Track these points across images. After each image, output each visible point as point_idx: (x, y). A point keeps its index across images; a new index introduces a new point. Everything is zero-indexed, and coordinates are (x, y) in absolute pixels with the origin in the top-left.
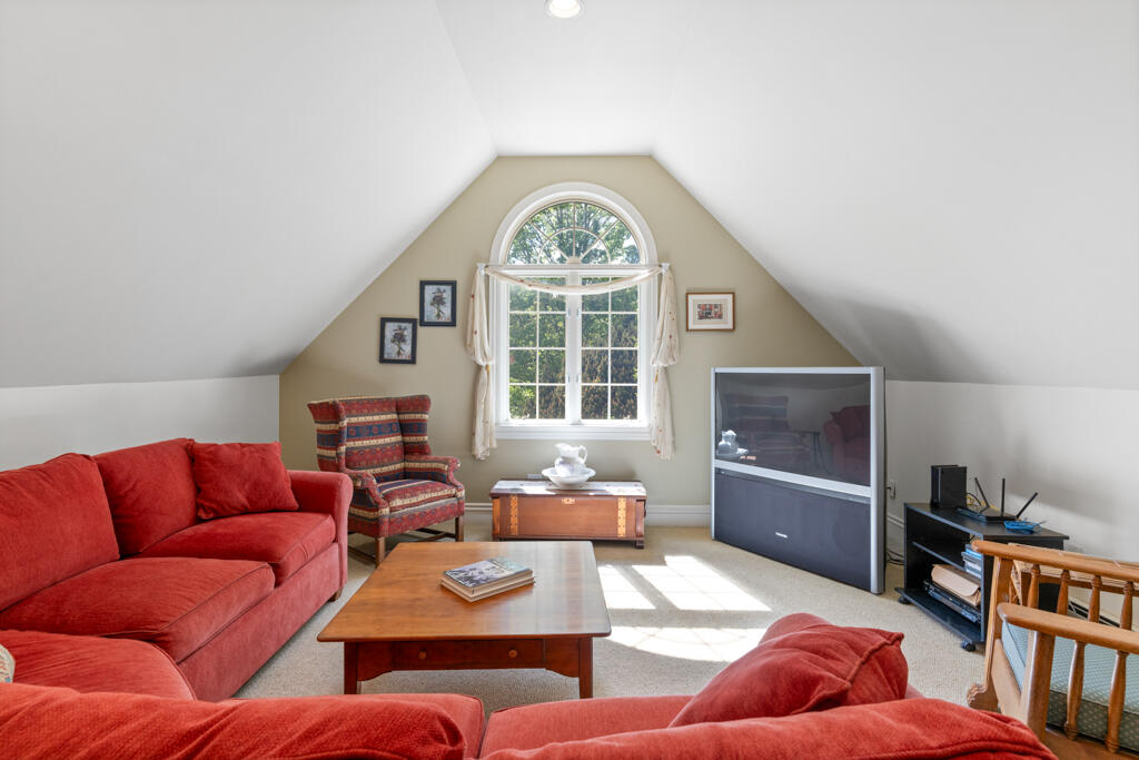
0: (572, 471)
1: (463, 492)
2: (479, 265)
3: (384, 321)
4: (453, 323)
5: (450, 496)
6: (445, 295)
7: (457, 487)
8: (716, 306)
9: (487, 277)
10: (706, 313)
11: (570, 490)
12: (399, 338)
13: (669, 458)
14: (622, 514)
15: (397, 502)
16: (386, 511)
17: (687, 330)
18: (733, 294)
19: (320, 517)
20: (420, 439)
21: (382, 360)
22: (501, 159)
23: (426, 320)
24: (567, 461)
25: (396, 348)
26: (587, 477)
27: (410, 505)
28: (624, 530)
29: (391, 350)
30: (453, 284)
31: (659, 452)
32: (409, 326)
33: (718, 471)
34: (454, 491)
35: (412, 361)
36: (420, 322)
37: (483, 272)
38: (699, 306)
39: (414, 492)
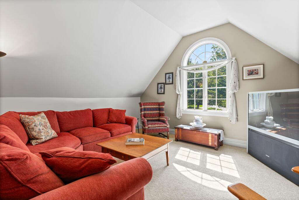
0: (197, 123)
1: (169, 126)
2: (178, 67)
3: (158, 84)
4: (172, 83)
5: (165, 126)
6: (171, 76)
7: (167, 124)
8: (255, 70)
9: (180, 70)
10: (251, 73)
11: (197, 129)
12: (161, 88)
13: (234, 123)
14: (210, 138)
15: (150, 126)
16: (147, 127)
17: (243, 79)
18: (263, 65)
19: (128, 125)
20: (162, 112)
21: (158, 93)
22: (184, 38)
23: (166, 83)
24: (197, 121)
25: (161, 90)
26: (203, 126)
27: (154, 127)
28: (211, 143)
29: (160, 91)
30: (172, 73)
31: (231, 121)
32: (163, 85)
33: (249, 129)
34: (166, 125)
35: (164, 93)
36: (165, 84)
37: (179, 69)
38: (248, 71)
39: (155, 124)
